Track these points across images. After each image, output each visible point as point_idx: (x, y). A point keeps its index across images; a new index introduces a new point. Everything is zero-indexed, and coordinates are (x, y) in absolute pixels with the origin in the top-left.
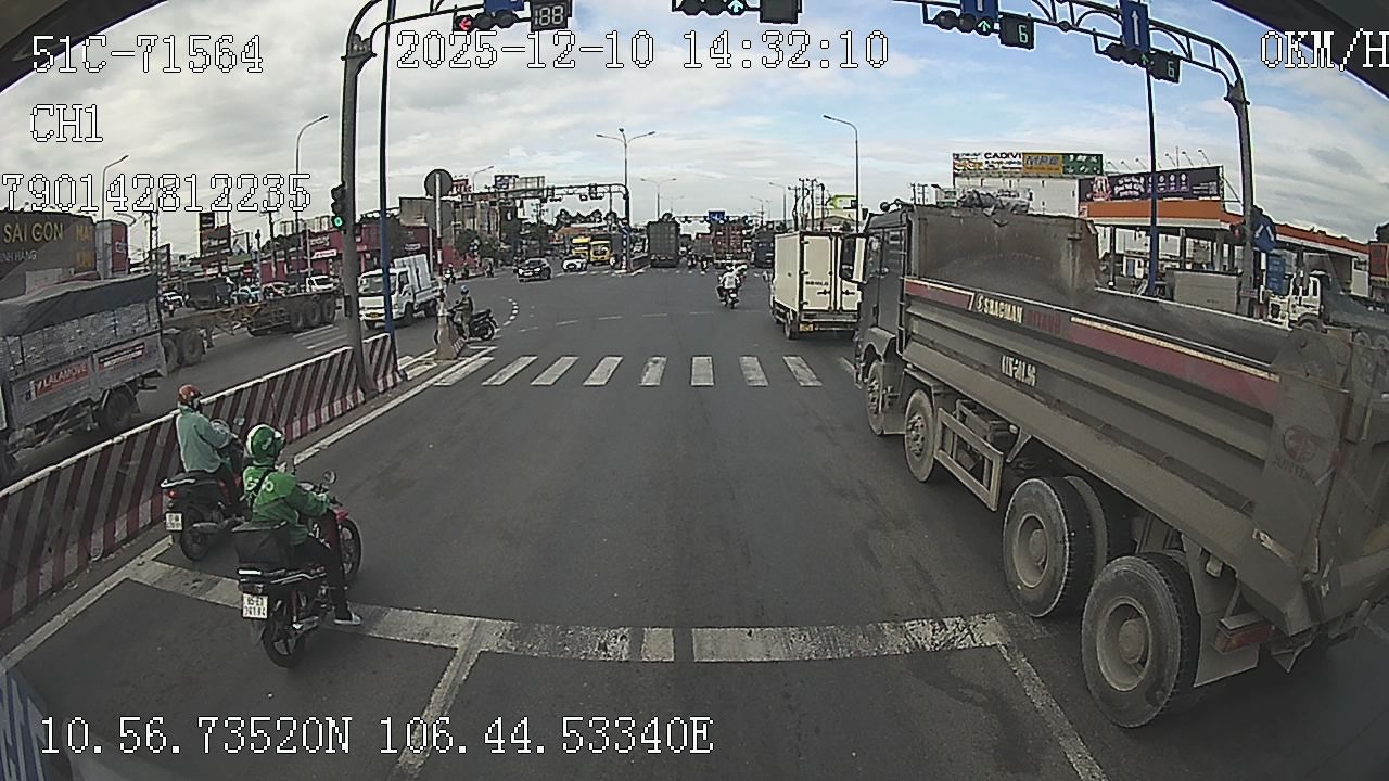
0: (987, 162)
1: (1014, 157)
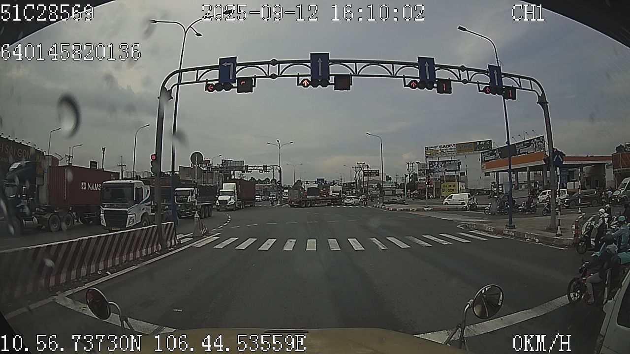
0: (440, 150)
1: (453, 146)
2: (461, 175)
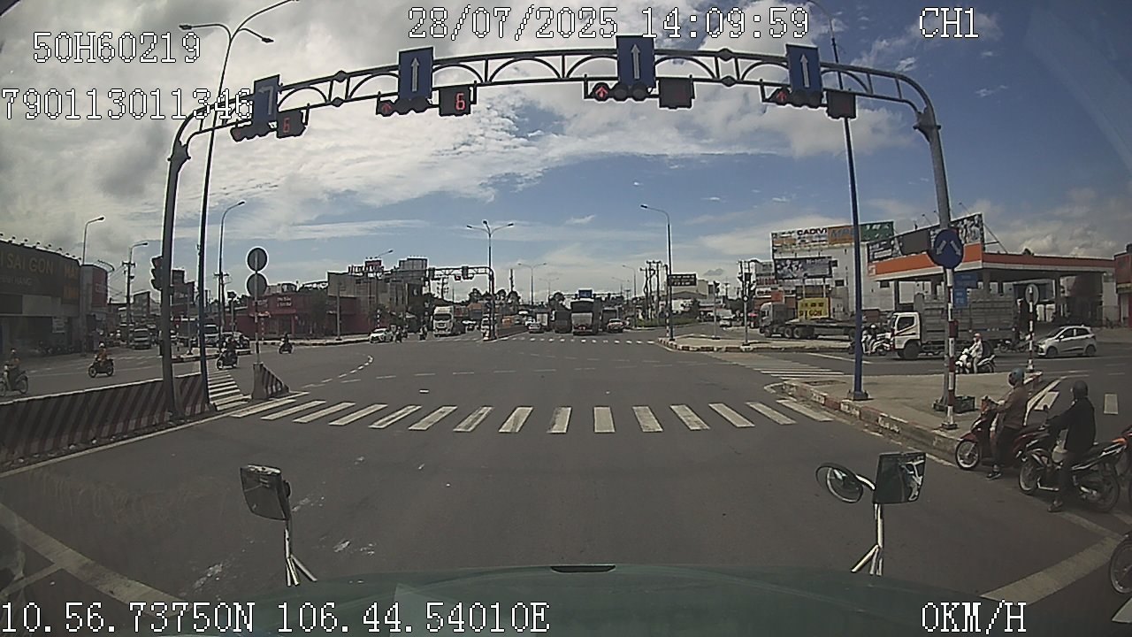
0: (799, 238)
1: (822, 232)
2: (837, 285)
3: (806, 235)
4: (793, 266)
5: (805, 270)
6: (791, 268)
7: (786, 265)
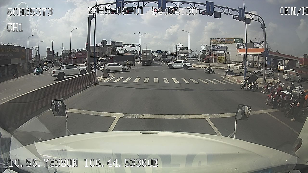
0: (218, 40)
1: (224, 39)
2: (227, 53)
3: (220, 40)
4: (217, 48)
5: (220, 49)
6: (216, 48)
7: (215, 47)
